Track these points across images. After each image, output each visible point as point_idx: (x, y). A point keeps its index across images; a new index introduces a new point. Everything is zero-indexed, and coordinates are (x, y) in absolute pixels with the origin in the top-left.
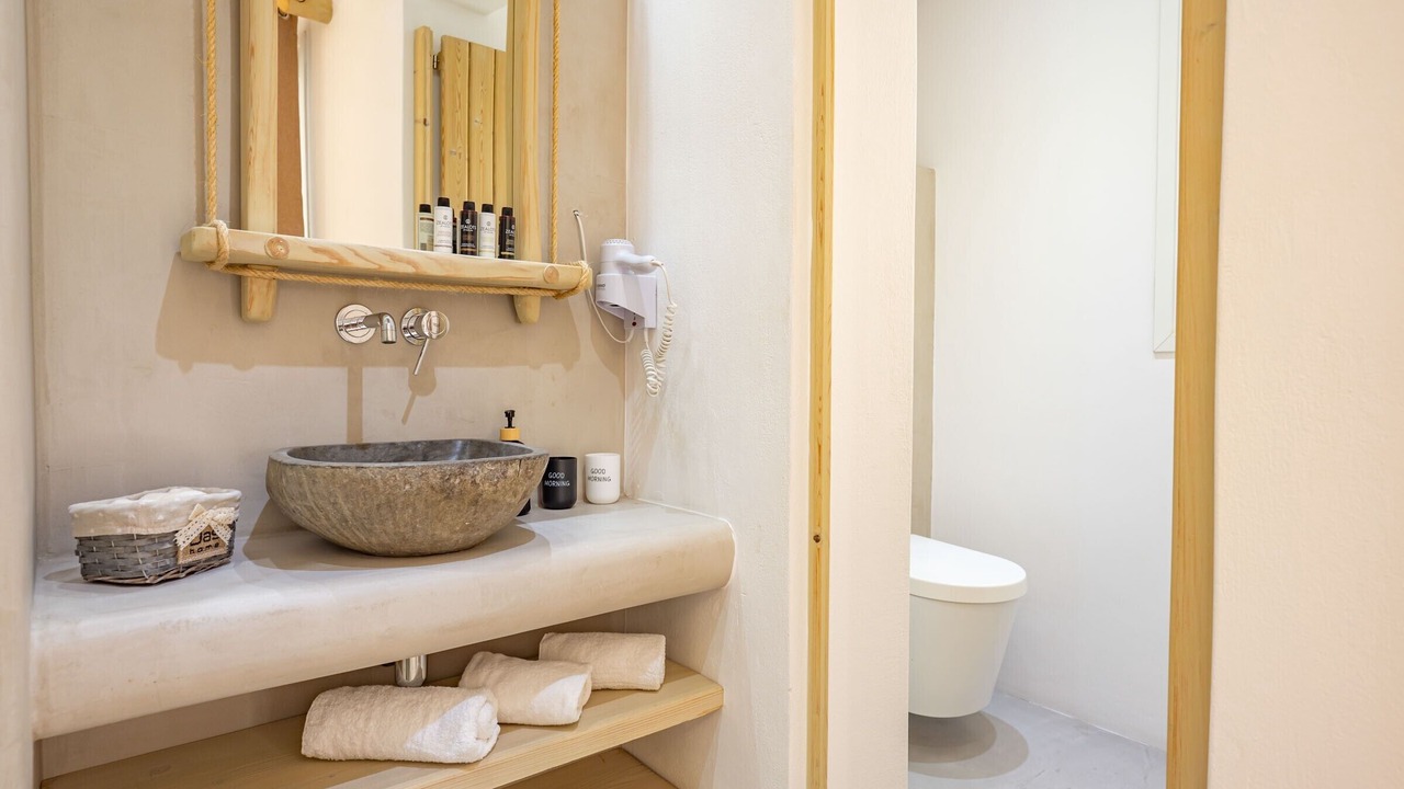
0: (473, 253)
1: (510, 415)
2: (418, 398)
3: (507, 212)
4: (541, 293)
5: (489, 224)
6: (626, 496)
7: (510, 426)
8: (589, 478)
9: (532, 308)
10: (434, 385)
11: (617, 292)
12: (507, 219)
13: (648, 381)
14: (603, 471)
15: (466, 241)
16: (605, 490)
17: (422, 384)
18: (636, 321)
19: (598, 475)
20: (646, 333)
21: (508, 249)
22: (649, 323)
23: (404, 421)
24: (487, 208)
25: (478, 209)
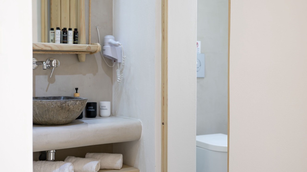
0: (66, 43)
1: (77, 89)
2: (50, 84)
3: (76, 30)
4: (86, 53)
5: (71, 34)
6: (112, 115)
7: (77, 92)
8: (101, 109)
9: (83, 57)
10: (55, 80)
11: (109, 52)
12: (76, 32)
13: (118, 79)
14: (105, 107)
15: (64, 40)
16: (106, 112)
17: (51, 80)
18: (115, 60)
19: (103, 108)
20: (118, 64)
21: (76, 41)
22: (119, 61)
23: (47, 91)
24: (70, 29)
25: (67, 30)
